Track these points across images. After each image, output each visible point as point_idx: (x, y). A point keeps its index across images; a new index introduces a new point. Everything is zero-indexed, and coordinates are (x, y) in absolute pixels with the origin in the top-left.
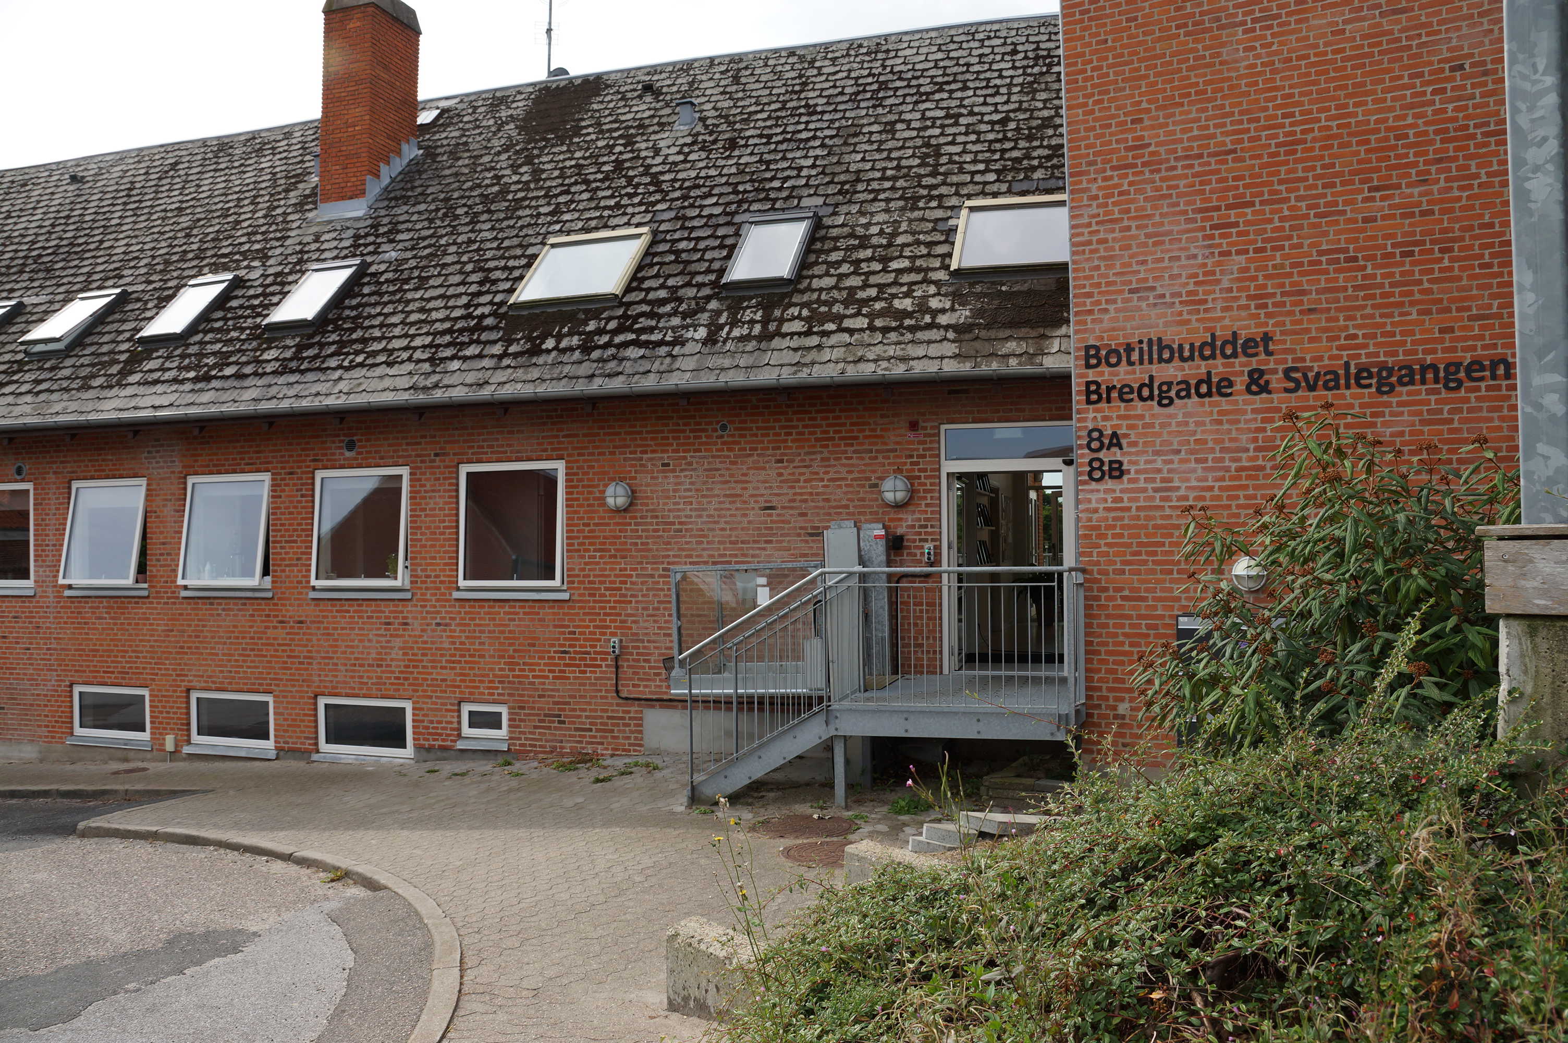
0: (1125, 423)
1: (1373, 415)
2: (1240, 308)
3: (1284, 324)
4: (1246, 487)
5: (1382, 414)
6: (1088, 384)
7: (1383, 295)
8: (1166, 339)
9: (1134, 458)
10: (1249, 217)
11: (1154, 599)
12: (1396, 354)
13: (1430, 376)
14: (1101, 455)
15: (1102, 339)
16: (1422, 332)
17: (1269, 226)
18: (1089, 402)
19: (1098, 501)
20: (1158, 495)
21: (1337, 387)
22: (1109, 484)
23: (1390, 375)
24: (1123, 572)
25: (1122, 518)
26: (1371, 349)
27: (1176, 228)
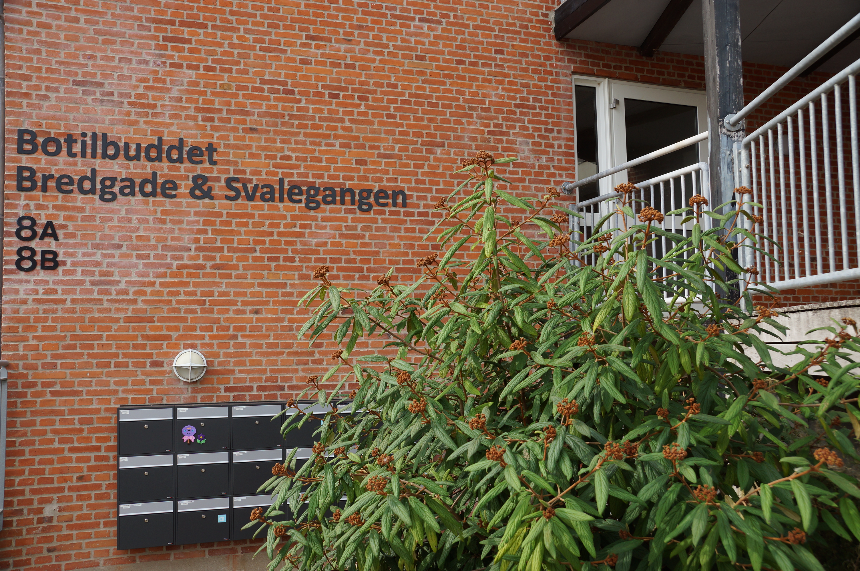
0: (62, 214)
1: (302, 226)
2: (187, 117)
3: (228, 138)
4: (187, 284)
5: (309, 226)
6: (20, 169)
7: (314, 127)
8: (112, 136)
9: (71, 250)
10: (202, 37)
11: (89, 393)
12: (321, 177)
13: (348, 198)
14: (33, 244)
15: (40, 125)
16: (343, 161)
17: (219, 50)
18: (20, 188)
19: (26, 292)
20: (96, 288)
21: (272, 199)
22: (41, 274)
23: (316, 194)
24: (54, 366)
25: (56, 311)
26: (302, 170)
27: (128, 32)
